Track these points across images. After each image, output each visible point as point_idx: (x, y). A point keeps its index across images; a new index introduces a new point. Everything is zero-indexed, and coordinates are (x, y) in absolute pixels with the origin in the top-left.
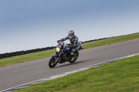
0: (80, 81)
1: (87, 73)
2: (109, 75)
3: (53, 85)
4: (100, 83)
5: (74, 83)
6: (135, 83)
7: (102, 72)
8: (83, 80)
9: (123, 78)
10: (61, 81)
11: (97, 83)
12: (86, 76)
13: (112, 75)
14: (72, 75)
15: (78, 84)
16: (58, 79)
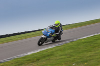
0: (48, 56)
1: (54, 50)
2: (69, 51)
3: (29, 58)
4: (63, 57)
5: (44, 57)
6: (88, 57)
7: (65, 49)
8: (51, 55)
9: (80, 53)
10: (35, 56)
11: (61, 57)
12: (53, 52)
13: (71, 51)
14: (43, 51)
15: (47, 58)
16: (33, 54)
